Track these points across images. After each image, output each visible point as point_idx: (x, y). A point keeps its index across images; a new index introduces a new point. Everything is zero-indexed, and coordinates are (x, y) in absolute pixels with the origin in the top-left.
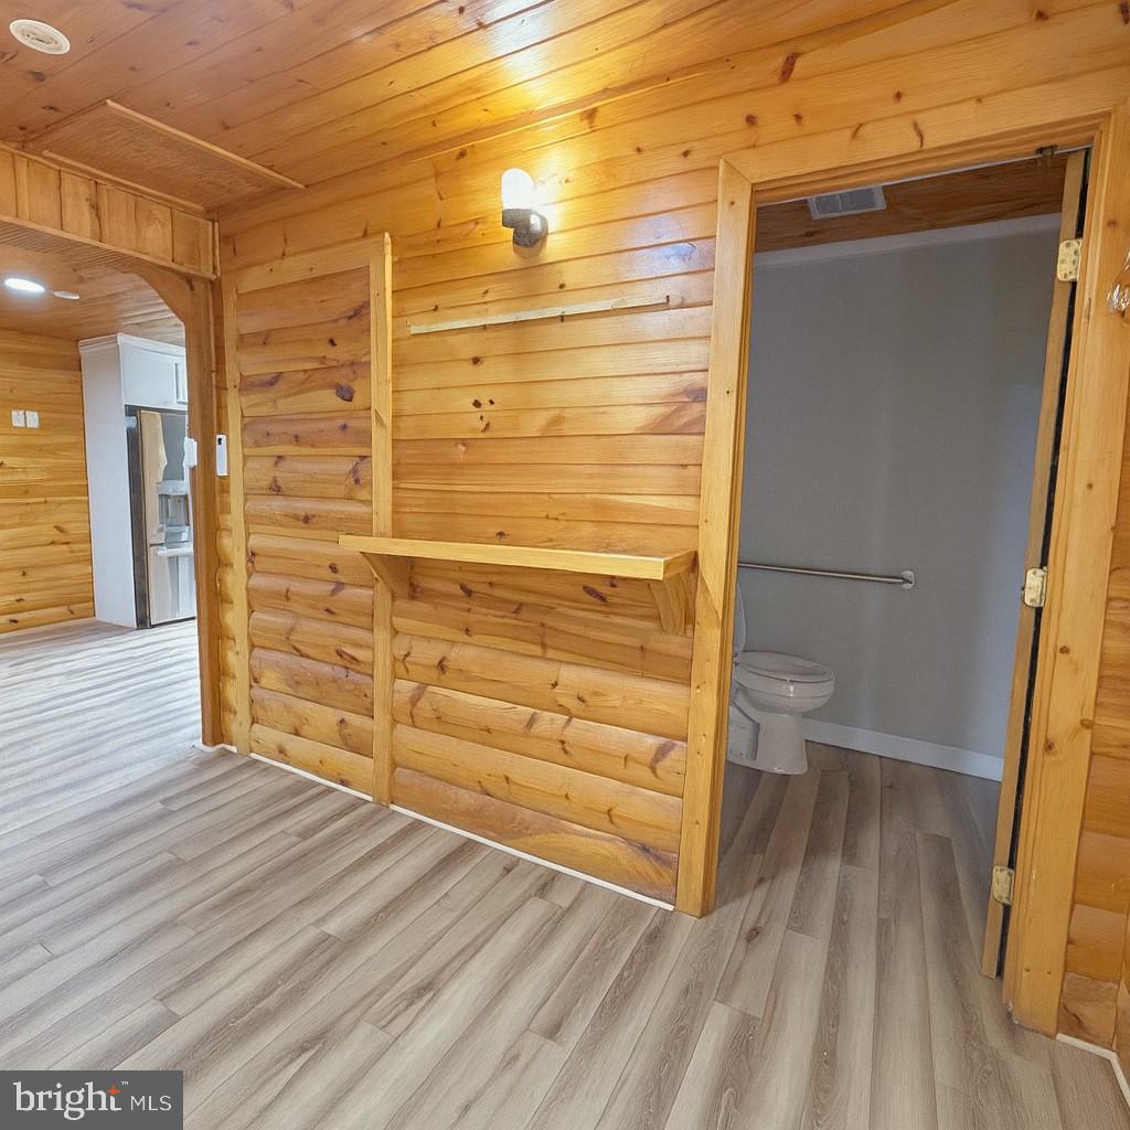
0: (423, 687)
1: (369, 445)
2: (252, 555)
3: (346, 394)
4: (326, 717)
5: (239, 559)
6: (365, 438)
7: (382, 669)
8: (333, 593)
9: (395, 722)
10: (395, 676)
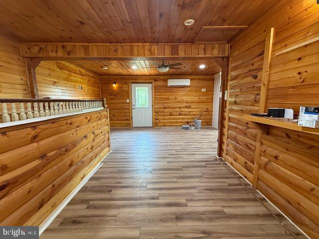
0: (270, 161)
1: (260, 91)
2: (229, 118)
3: (255, 77)
4: (242, 159)
5: (227, 118)
6: (259, 89)
7: (257, 152)
8: (247, 129)
9: (259, 167)
10: (261, 155)
